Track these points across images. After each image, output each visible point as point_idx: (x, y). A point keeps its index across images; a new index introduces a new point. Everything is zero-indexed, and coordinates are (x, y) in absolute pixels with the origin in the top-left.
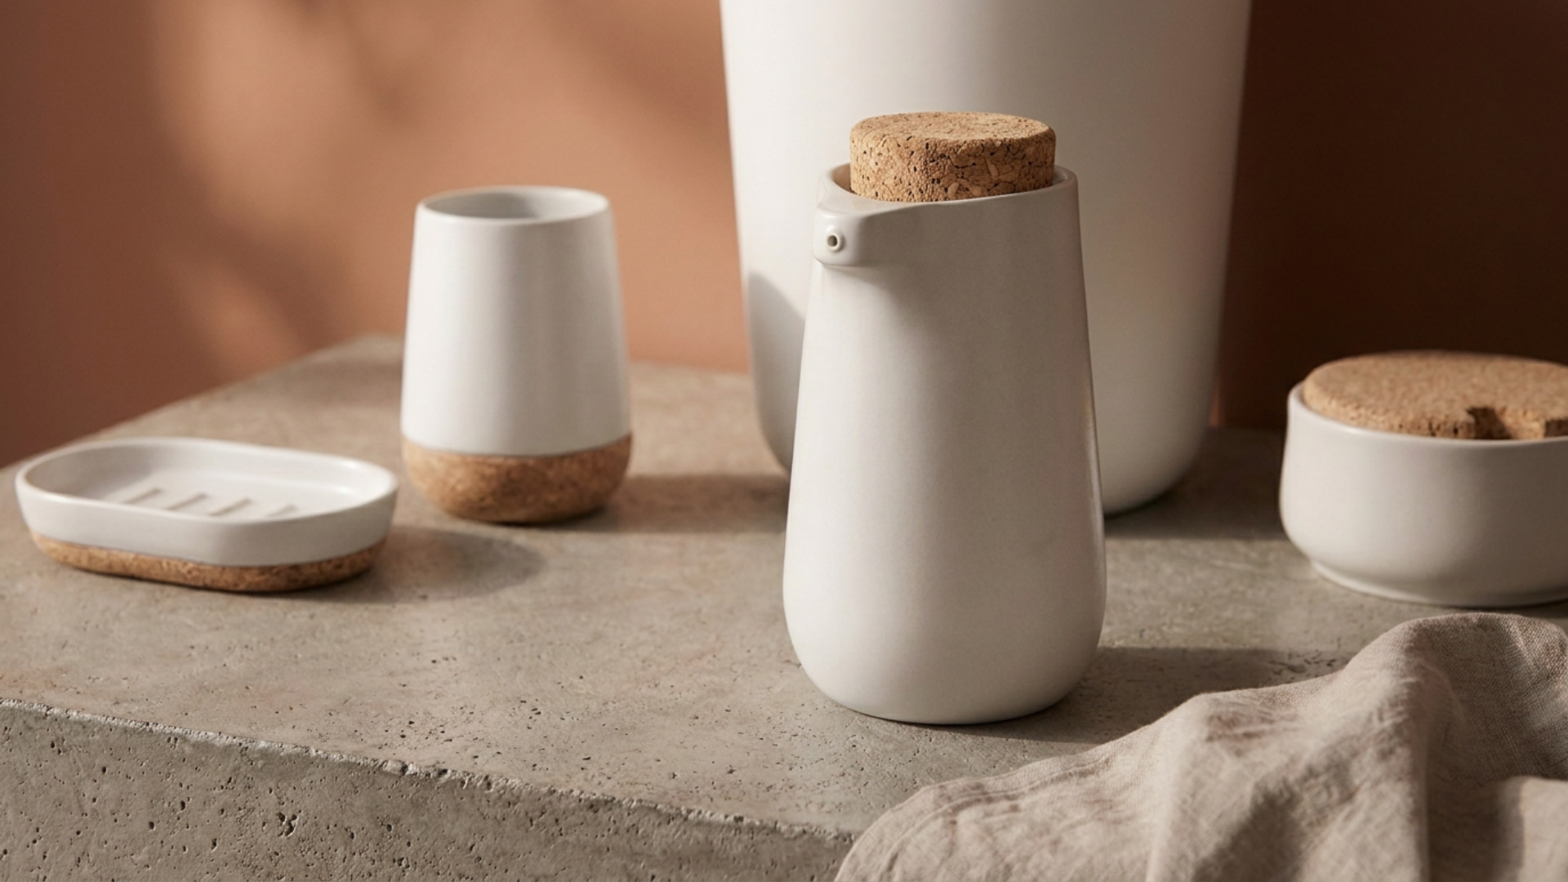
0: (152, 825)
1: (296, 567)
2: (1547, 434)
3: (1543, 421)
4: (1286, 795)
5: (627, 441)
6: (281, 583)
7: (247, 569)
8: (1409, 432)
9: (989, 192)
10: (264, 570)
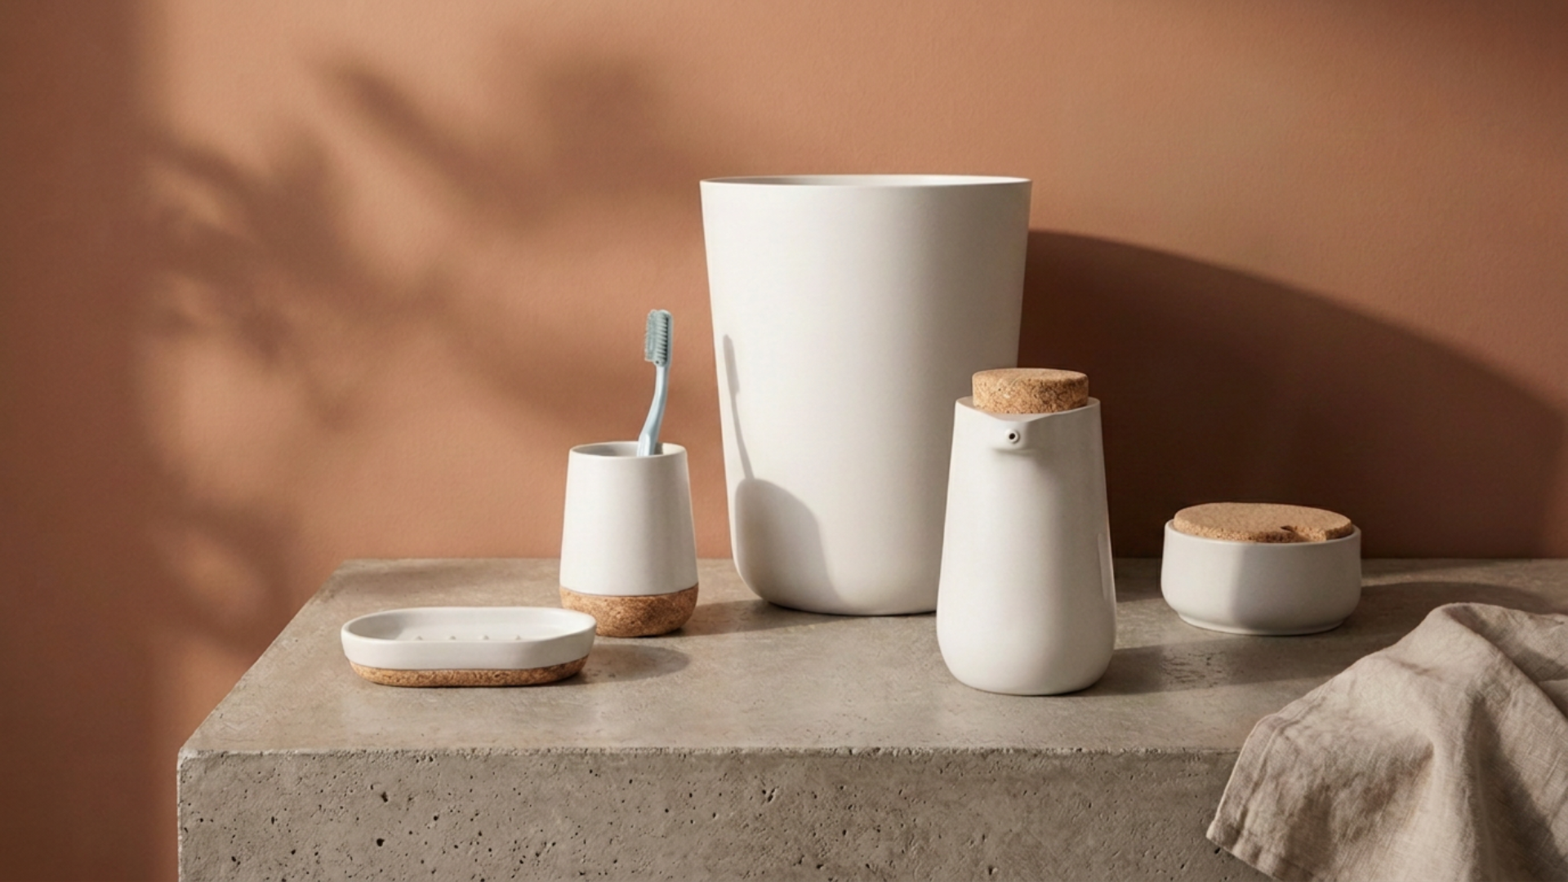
0: (667, 811)
1: (563, 666)
2: (1328, 539)
3: (1323, 532)
4: (1480, 698)
5: (697, 585)
6: (554, 677)
7: (535, 670)
8: (1263, 542)
9: (1072, 407)
10: (546, 669)
